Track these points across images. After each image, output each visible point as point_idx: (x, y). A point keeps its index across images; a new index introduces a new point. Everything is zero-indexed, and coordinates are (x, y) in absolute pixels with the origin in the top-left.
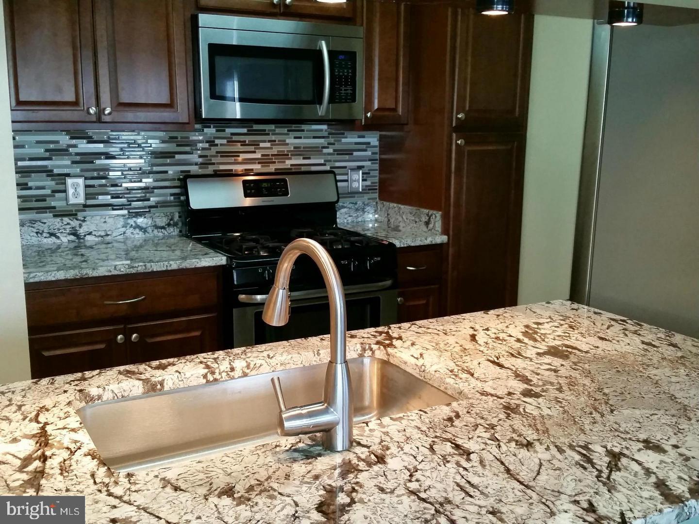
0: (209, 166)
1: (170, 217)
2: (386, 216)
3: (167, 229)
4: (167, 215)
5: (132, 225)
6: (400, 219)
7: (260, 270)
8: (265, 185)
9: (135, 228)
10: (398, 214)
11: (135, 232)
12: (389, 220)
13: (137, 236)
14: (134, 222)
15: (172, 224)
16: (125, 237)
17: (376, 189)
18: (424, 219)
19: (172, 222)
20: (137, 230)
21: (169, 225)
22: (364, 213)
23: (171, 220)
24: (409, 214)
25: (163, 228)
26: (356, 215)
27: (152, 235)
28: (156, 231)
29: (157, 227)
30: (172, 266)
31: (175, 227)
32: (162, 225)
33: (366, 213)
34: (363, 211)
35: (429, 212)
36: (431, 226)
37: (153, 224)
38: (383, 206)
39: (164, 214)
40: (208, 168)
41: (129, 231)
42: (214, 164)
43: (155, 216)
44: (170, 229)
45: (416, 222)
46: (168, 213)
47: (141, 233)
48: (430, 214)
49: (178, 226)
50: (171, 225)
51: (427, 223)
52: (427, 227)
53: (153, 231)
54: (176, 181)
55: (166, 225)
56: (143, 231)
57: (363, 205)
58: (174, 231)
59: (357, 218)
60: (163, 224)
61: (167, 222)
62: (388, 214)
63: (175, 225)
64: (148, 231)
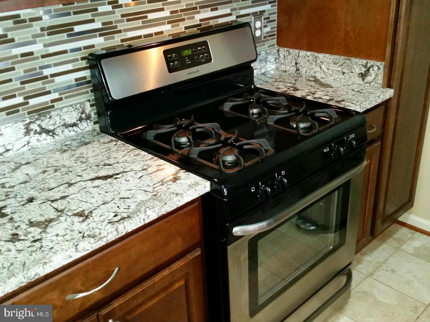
0: (115, 35)
1: (81, 110)
2: (294, 64)
3: (80, 125)
4: (76, 109)
5: (36, 130)
6: (318, 69)
7: (253, 189)
8: (188, 52)
9: (40, 134)
10: (314, 63)
11: (41, 139)
12: (298, 70)
13: (44, 142)
14: (39, 125)
15: (84, 117)
16: (30, 148)
17: (274, 35)
18: (359, 69)
19: (83, 116)
20: (44, 135)
21: (81, 119)
22: (266, 63)
23: (82, 113)
24: (332, 64)
25: (74, 125)
26: (260, 66)
27: (62, 137)
28: (66, 130)
29: (66, 126)
30: (150, 217)
31: (88, 121)
32: (72, 123)
33: (268, 63)
34: (266, 61)
35: (367, 63)
36: (369, 79)
37: (62, 123)
38: (290, 54)
39: (73, 108)
40: (113, 38)
41: (34, 139)
42: (120, 31)
43: (63, 112)
44: (83, 124)
45: (344, 73)
46: (78, 106)
47: (49, 137)
48: (369, 65)
49: (91, 119)
50: (83, 119)
51: (363, 76)
52: (363, 80)
53: (63, 131)
54: (80, 62)
55: (77, 121)
56: (51, 134)
57: (266, 55)
58: (88, 126)
59: (261, 70)
60: (74, 121)
61: (78, 117)
62: (296, 63)
63: (88, 118)
64: (57, 133)
